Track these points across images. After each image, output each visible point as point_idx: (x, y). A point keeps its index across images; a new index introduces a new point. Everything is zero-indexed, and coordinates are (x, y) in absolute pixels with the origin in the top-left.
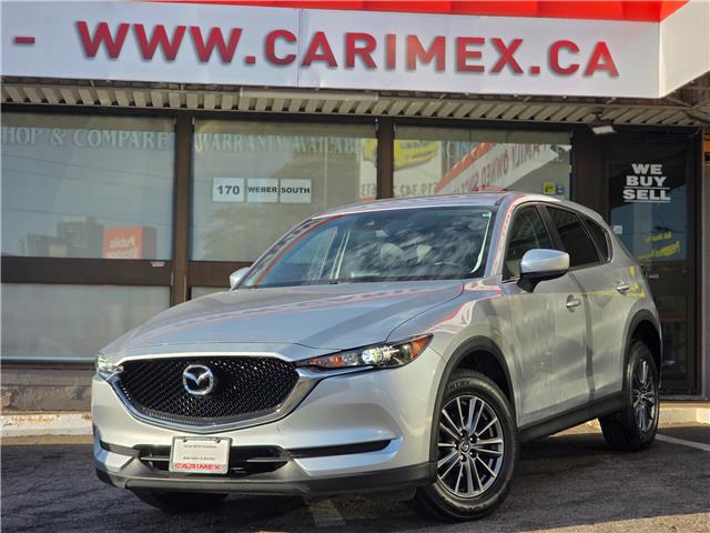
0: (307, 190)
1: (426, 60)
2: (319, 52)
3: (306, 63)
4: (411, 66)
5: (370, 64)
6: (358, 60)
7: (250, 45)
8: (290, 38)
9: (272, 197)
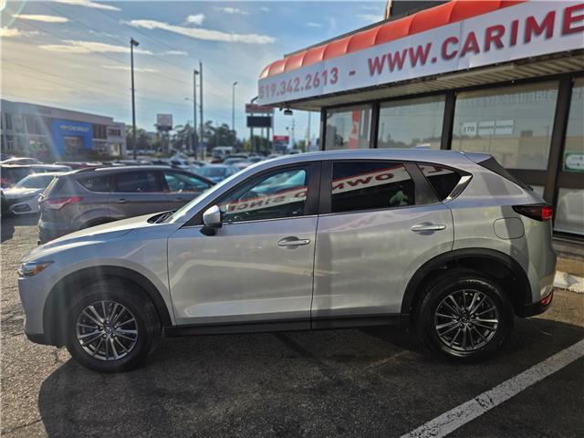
0: (510, 126)
1: (538, 32)
2: (470, 45)
3: (463, 54)
4: (527, 39)
5: (500, 45)
6: (492, 45)
7: (435, 52)
8: (454, 40)
9: (492, 131)
